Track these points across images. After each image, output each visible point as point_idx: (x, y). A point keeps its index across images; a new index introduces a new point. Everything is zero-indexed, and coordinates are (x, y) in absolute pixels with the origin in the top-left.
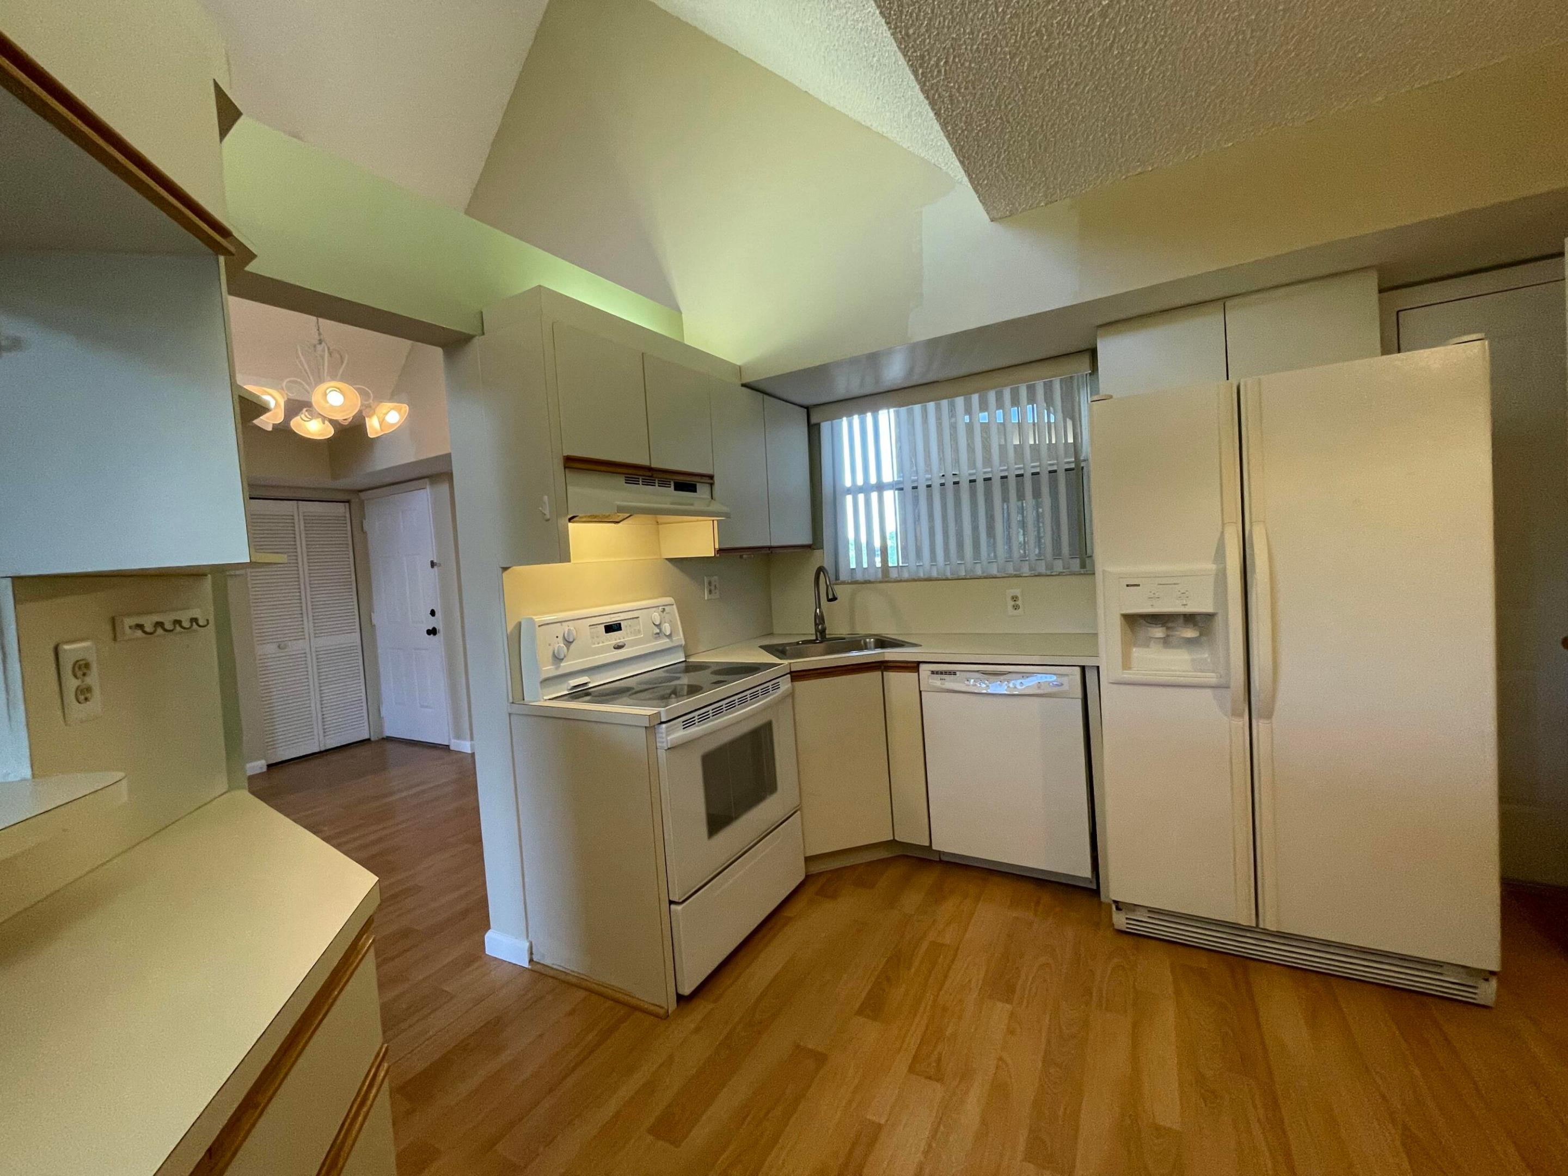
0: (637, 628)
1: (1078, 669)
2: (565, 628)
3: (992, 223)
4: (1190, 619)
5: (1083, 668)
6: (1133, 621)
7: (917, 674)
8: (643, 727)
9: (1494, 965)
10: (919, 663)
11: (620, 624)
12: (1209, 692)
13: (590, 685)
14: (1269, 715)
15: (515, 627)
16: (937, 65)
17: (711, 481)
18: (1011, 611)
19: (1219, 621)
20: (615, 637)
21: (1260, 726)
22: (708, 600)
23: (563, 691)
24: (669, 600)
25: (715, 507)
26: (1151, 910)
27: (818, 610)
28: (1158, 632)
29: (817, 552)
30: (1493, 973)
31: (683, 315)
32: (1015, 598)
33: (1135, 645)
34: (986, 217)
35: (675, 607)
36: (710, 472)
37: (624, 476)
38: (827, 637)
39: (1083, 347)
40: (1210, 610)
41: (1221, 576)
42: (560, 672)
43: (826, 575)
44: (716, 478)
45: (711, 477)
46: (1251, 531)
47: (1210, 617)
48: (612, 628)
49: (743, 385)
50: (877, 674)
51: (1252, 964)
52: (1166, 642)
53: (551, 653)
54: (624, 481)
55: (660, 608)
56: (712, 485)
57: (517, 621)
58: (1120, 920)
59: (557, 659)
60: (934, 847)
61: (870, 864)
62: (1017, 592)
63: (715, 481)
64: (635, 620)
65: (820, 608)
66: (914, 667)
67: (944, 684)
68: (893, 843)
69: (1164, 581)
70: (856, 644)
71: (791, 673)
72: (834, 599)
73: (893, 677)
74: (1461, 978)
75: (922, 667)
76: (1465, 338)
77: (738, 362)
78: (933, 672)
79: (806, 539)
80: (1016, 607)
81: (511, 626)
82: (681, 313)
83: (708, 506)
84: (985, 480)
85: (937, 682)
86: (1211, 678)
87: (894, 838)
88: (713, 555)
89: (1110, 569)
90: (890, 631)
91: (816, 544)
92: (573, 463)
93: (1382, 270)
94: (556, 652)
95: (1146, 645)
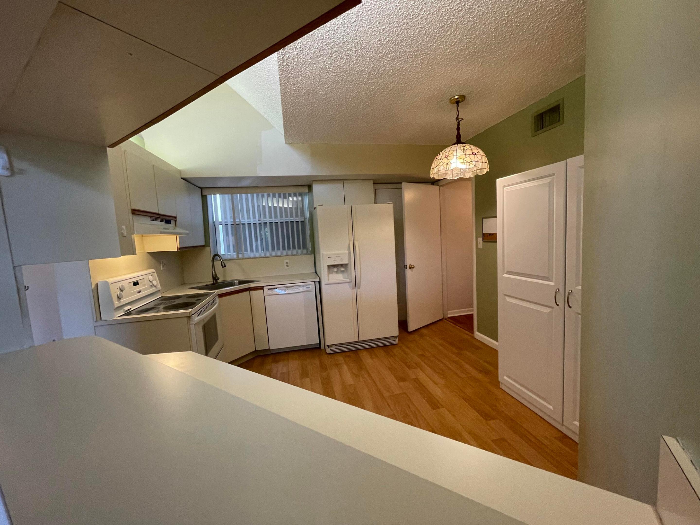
0: (144, 283)
1: (314, 282)
2: (120, 284)
3: (286, 144)
4: (342, 265)
5: (315, 282)
6: (330, 267)
7: (263, 290)
8: (185, 317)
9: (397, 334)
10: (263, 286)
11: (138, 282)
12: (347, 284)
13: (132, 309)
14: (359, 288)
15: (95, 286)
16: (289, 111)
17: (175, 219)
18: (286, 268)
19: (349, 266)
20: (137, 288)
21: (358, 291)
22: (163, 270)
23: (122, 313)
24: (153, 270)
25: (178, 230)
26: (336, 345)
27: (214, 272)
28: (335, 270)
29: (208, 249)
30: (397, 336)
31: (145, 141)
32: (287, 263)
33: (330, 274)
34: (284, 142)
35: (155, 273)
36: (175, 216)
37: (150, 217)
38: (218, 282)
39: (306, 184)
40: (347, 263)
41: (350, 253)
42: (121, 304)
43: (220, 257)
44: (178, 218)
45: (176, 217)
46: (355, 243)
47: (346, 265)
48: (136, 284)
49: (182, 178)
50: (248, 292)
51: (358, 351)
52: (337, 272)
53: (116, 296)
54: (150, 220)
55: (151, 274)
56: (176, 221)
57: (95, 284)
58: (328, 351)
59: (119, 298)
60: (271, 348)
61: (247, 362)
62: (287, 261)
63: (177, 219)
64: (143, 280)
65: (215, 271)
66: (262, 288)
67: (272, 292)
68: (256, 351)
69: (337, 256)
70: (231, 284)
71: (218, 295)
72: (225, 266)
73: (254, 293)
74: (393, 339)
75: (265, 288)
76: (389, 203)
77: (180, 168)
78: (269, 289)
79: (203, 243)
80: (287, 266)
81: (93, 286)
82: (143, 139)
83: (174, 230)
84: (270, 223)
85: (270, 292)
86: (348, 280)
87: (255, 349)
88: (177, 250)
89: (324, 253)
90: (242, 278)
91: (207, 244)
92: (135, 212)
93: (374, 180)
94: (118, 295)
95: (332, 273)
